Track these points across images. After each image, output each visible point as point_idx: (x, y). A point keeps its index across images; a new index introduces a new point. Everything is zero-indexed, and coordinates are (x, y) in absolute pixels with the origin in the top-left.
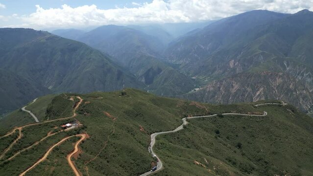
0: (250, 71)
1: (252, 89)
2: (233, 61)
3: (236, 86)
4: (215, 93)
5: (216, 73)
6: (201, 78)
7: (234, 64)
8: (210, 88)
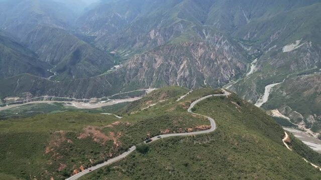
0: (172, 42)
1: (176, 63)
2: (153, 31)
3: (159, 61)
4: (137, 70)
5: (137, 45)
6: (121, 52)
7: (155, 34)
8: (131, 64)
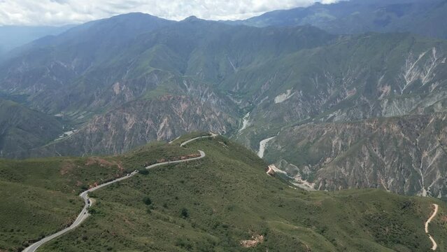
0: (146, 97)
1: (154, 122)
2: (118, 84)
3: (131, 121)
4: (101, 135)
5: (95, 103)
6: (71, 113)
7: (121, 88)
8: (91, 128)
